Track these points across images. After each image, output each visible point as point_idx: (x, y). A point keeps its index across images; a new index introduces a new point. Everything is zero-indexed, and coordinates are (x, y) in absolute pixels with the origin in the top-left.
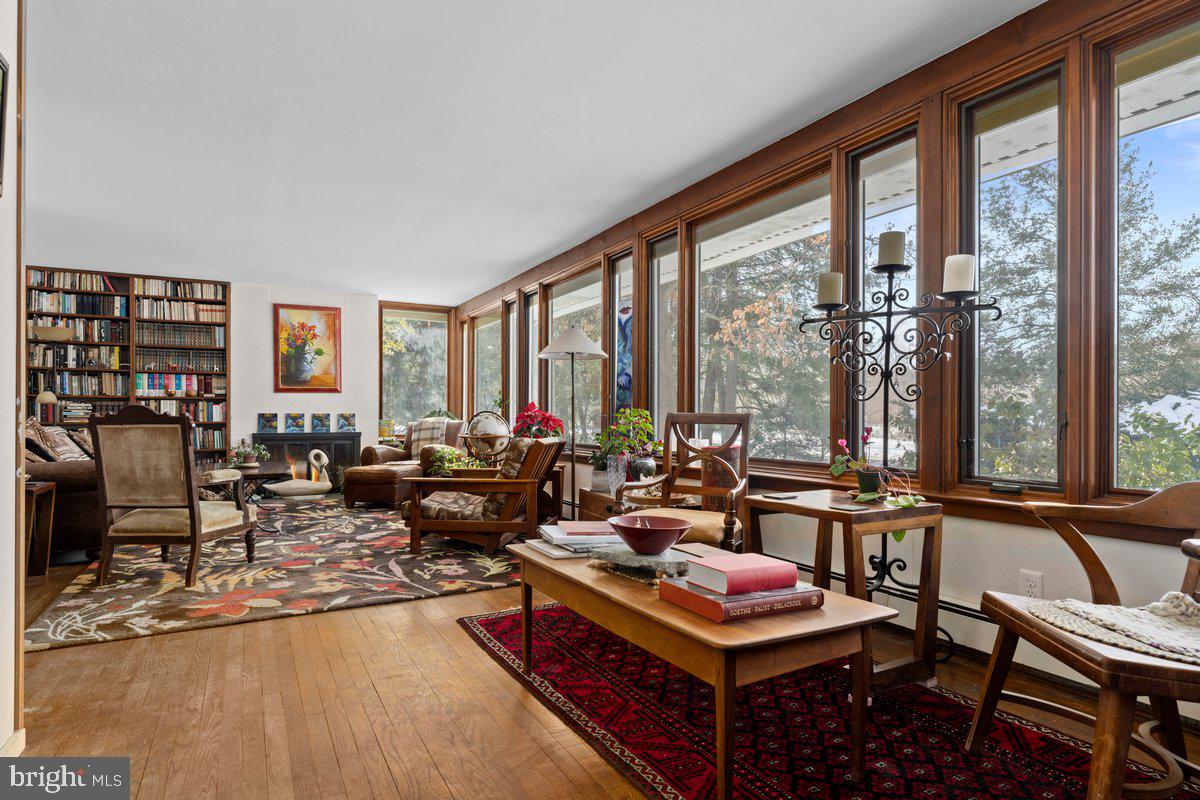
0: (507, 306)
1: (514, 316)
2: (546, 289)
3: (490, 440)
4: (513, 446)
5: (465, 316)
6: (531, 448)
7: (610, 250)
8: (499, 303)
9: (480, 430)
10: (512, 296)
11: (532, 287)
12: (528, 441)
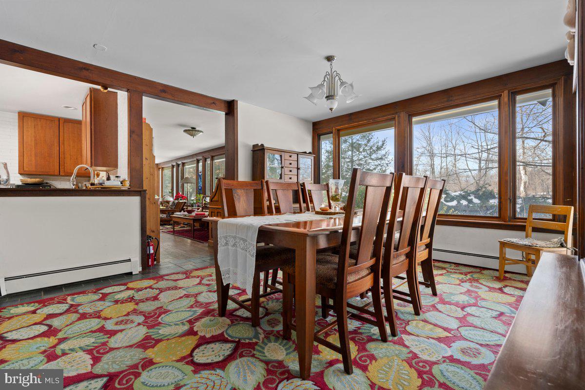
0: (173, 166)
1: (175, 169)
2: (183, 164)
3: (168, 202)
4: (173, 202)
5: (160, 167)
6: (177, 203)
7: (198, 158)
8: (171, 165)
9: (165, 200)
10: (174, 164)
11: (180, 162)
12: (176, 201)
